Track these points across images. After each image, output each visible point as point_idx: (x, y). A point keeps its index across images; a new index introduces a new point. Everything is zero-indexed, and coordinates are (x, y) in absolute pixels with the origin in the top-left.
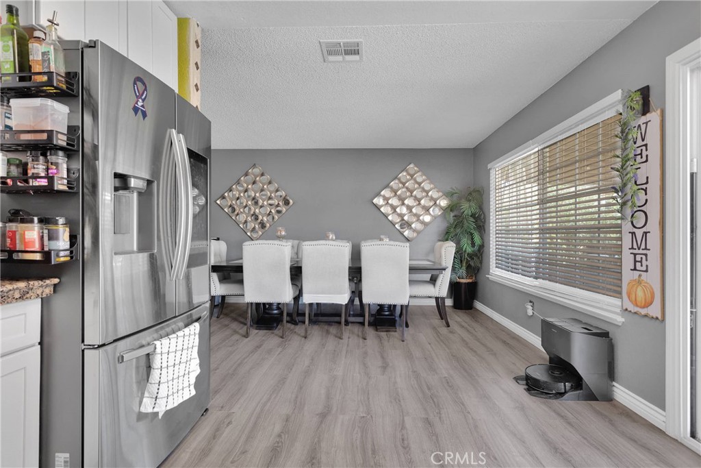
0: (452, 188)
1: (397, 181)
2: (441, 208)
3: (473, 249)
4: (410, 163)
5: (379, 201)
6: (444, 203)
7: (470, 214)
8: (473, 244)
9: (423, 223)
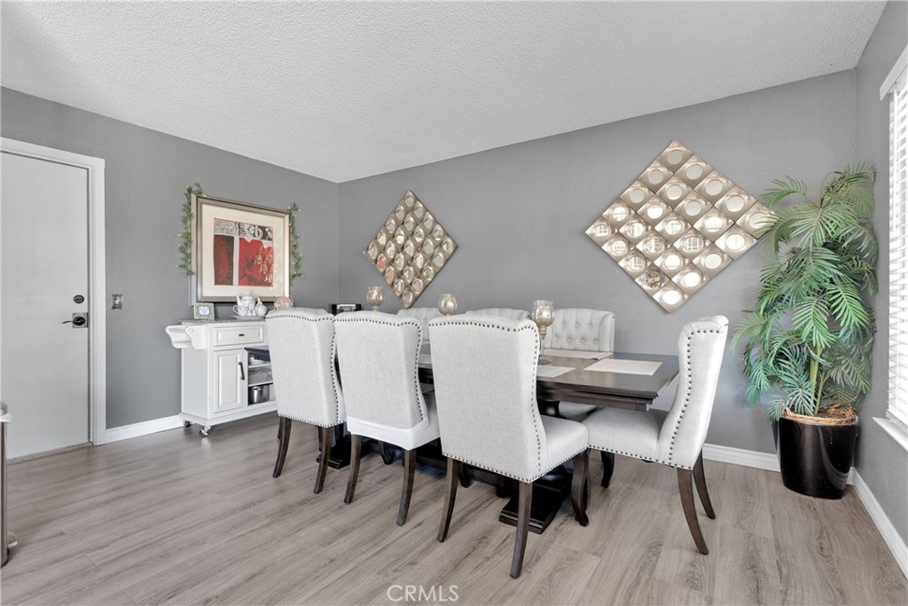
0: (777, 181)
1: (637, 185)
2: (750, 234)
3: (832, 337)
4: (671, 142)
5: (598, 231)
6: (759, 220)
7: (821, 239)
8: (833, 323)
9: (702, 272)
